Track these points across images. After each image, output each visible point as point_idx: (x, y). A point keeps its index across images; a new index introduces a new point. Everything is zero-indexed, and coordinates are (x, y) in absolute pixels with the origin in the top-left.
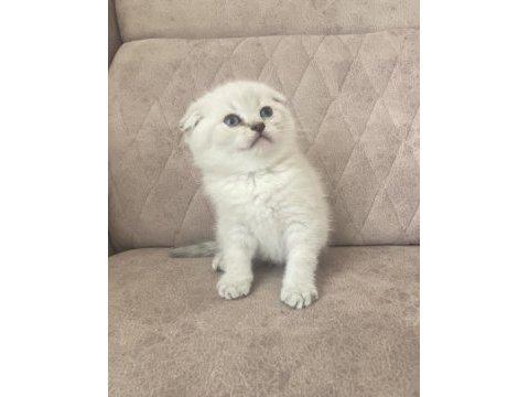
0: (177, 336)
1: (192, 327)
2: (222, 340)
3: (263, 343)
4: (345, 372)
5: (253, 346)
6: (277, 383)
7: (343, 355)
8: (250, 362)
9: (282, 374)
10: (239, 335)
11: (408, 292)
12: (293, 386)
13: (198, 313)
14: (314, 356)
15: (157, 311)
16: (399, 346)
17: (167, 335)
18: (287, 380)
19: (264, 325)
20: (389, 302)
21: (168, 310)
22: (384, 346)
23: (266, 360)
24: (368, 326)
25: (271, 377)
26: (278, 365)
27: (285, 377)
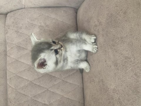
0: (117, 94)
1: (114, 90)
2: (117, 79)
4: (122, 41)
5: (118, 69)
6: (129, 60)
7: (117, 42)
9: (125, 59)
10: (115, 74)
11: (94, 24)
12: (129, 55)
13: (109, 89)
14: (119, 50)
15: (110, 103)
16: (112, 26)
19: (111, 66)
20: (98, 30)
21: (109, 99)
22: (113, 30)
23: (122, 64)
24: (107, 35)
25: (127, 62)
26: (123, 60)
27: (126, 58)
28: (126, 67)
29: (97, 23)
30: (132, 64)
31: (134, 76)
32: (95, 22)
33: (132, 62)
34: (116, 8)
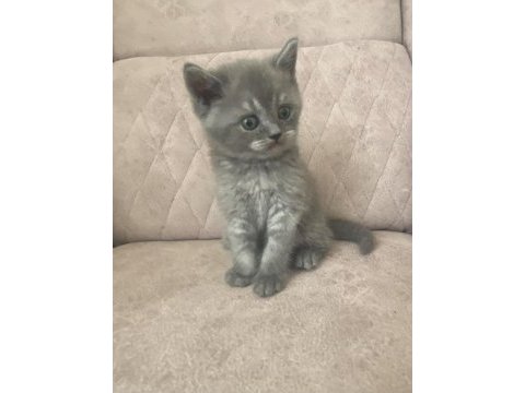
0: (142, 321)
1: (156, 313)
2: (179, 324)
3: (214, 326)
4: (279, 348)
5: (204, 328)
6: (216, 362)
7: (282, 333)
8: (198, 343)
9: (223, 352)
10: (195, 320)
11: (355, 273)
12: (230, 363)
13: (165, 300)
14: (256, 335)
15: (130, 300)
17: (132, 321)
18: (226, 358)
19: (220, 309)
21: (140, 298)
23: (212, 340)
24: (311, 305)
25: (212, 355)
26: (223, 345)
27: (225, 354)
28: (199, 351)
29: (357, 279)
30: (201, 371)
31: (165, 373)
32: (359, 275)
33: (207, 368)
34: (387, 339)
